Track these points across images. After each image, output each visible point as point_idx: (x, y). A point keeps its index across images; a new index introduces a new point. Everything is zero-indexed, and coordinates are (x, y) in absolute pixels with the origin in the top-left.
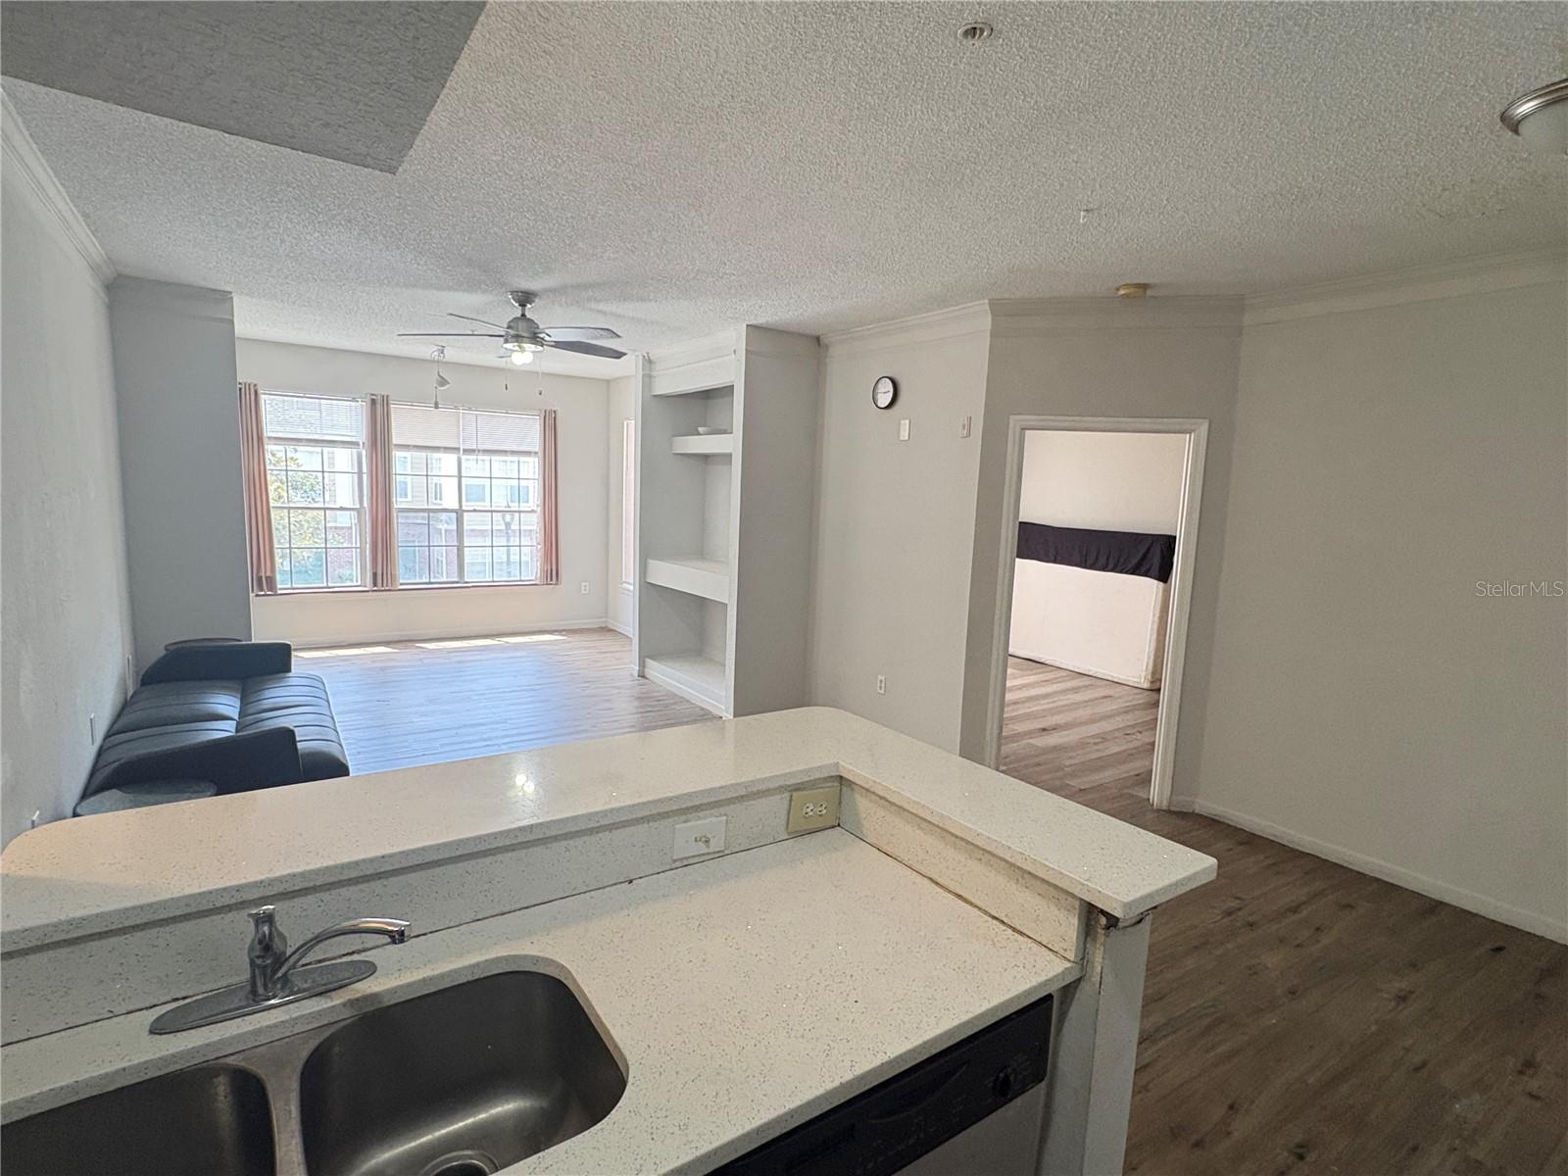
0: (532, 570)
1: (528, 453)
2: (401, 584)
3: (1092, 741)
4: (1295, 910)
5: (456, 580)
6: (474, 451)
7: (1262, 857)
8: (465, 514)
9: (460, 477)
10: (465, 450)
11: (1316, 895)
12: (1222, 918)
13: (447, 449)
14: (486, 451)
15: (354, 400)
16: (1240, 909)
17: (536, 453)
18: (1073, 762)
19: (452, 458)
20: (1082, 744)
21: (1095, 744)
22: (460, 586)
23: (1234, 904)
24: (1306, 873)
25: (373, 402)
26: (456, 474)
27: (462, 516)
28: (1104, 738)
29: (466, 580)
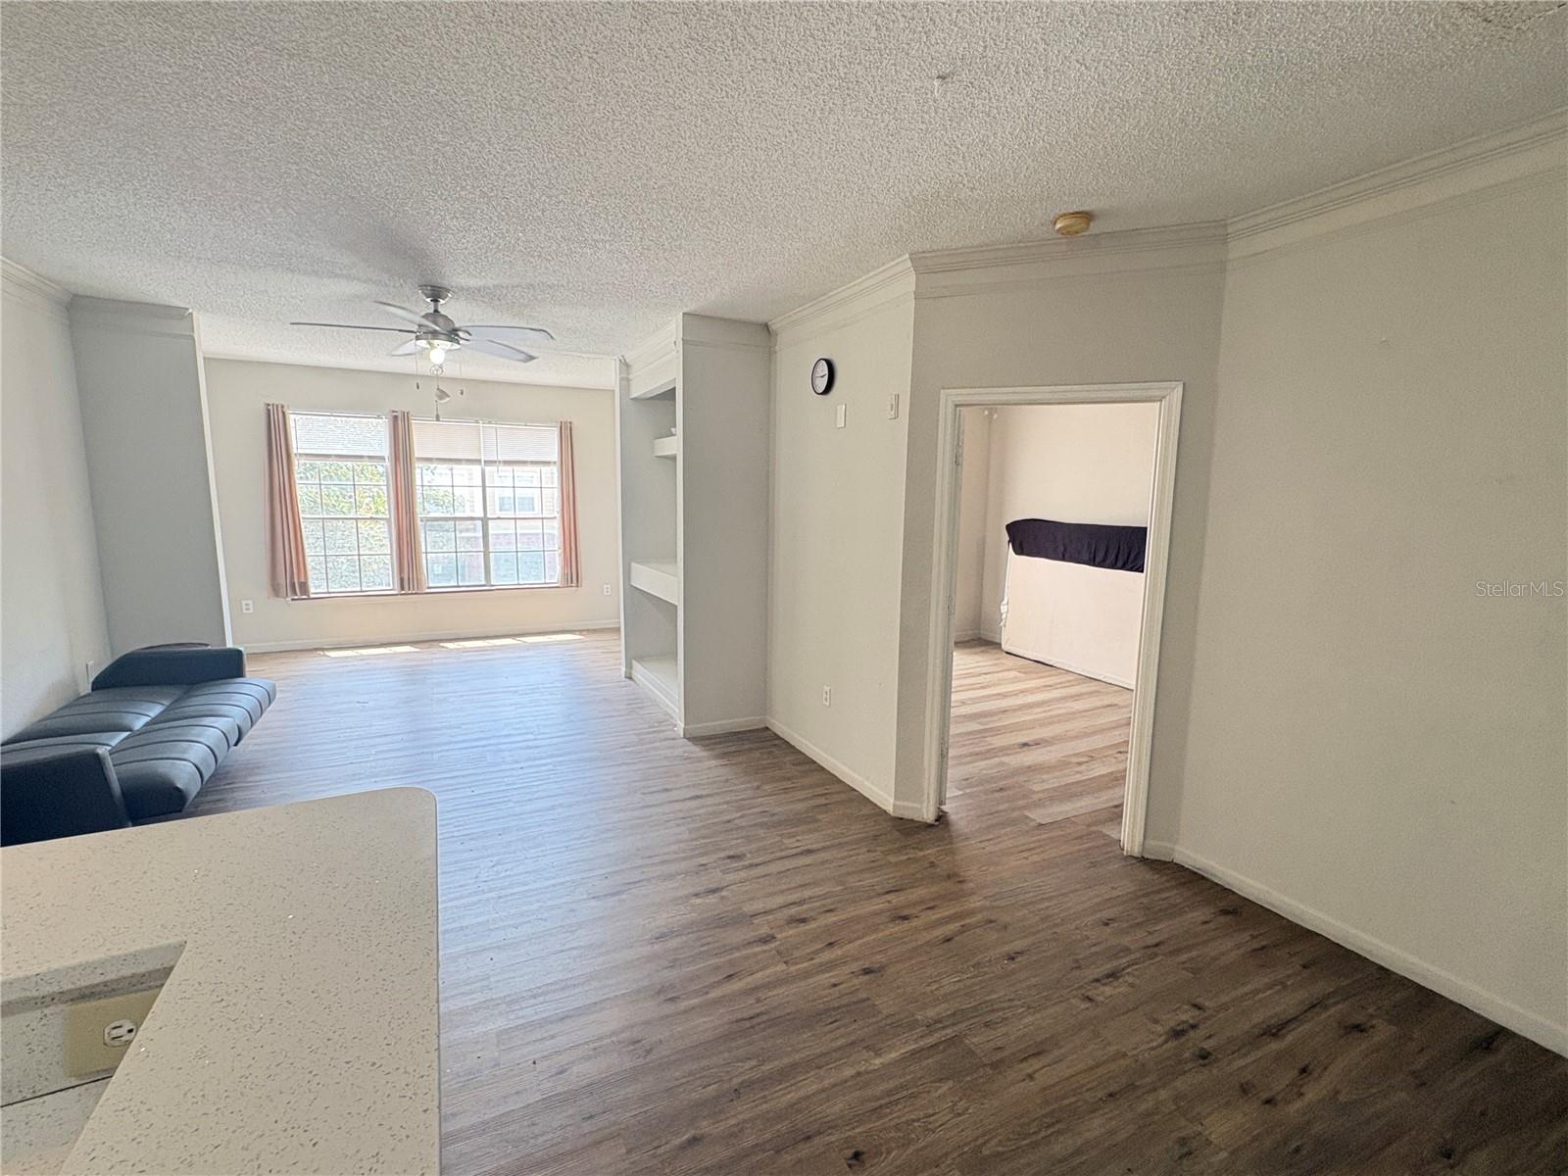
0: (555, 574)
1: (547, 463)
2: (429, 588)
3: (1075, 760)
4: (1274, 1031)
5: (483, 583)
6: (495, 462)
7: (1246, 936)
8: (490, 522)
9: (484, 487)
10: (485, 461)
11: (1314, 1006)
12: (1166, 1042)
13: (469, 461)
14: (507, 463)
15: (379, 417)
16: (1194, 1027)
17: (555, 463)
18: (1046, 786)
19: (476, 469)
20: (1064, 764)
21: (1080, 764)
22: (487, 589)
23: (1187, 1016)
24: (1304, 967)
25: (396, 417)
26: (480, 484)
27: (487, 525)
28: (1092, 756)
29: (492, 583)
